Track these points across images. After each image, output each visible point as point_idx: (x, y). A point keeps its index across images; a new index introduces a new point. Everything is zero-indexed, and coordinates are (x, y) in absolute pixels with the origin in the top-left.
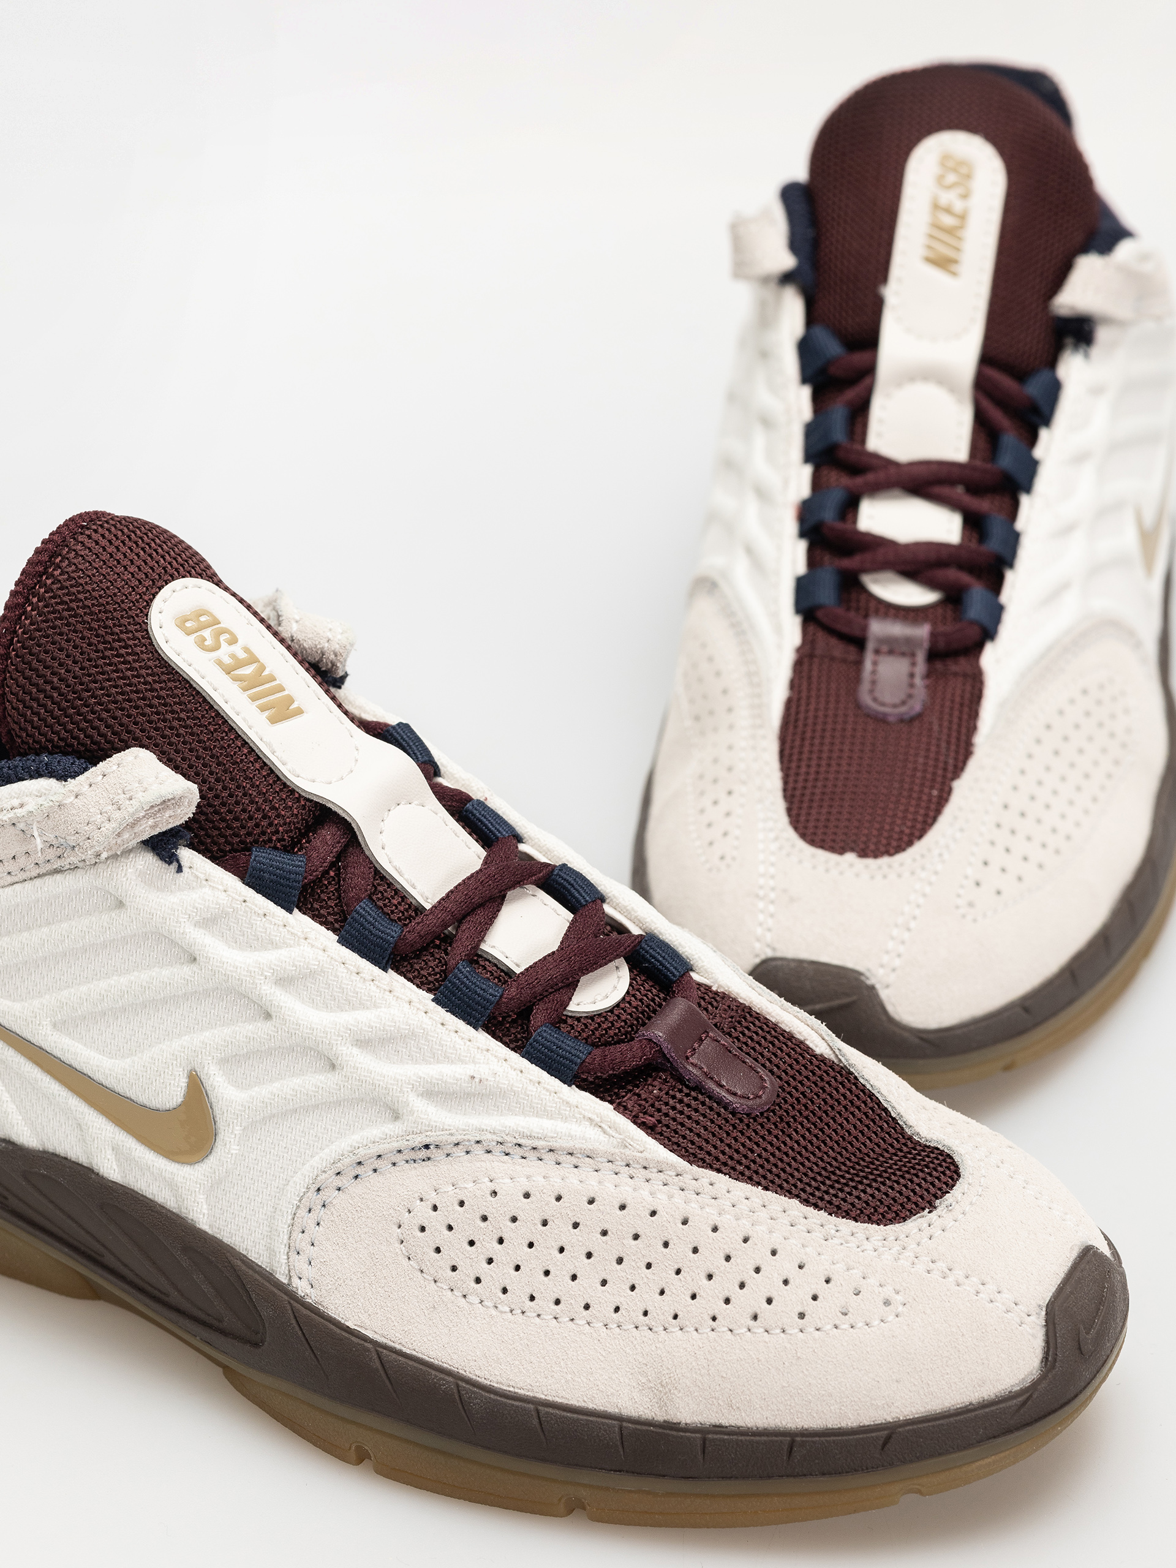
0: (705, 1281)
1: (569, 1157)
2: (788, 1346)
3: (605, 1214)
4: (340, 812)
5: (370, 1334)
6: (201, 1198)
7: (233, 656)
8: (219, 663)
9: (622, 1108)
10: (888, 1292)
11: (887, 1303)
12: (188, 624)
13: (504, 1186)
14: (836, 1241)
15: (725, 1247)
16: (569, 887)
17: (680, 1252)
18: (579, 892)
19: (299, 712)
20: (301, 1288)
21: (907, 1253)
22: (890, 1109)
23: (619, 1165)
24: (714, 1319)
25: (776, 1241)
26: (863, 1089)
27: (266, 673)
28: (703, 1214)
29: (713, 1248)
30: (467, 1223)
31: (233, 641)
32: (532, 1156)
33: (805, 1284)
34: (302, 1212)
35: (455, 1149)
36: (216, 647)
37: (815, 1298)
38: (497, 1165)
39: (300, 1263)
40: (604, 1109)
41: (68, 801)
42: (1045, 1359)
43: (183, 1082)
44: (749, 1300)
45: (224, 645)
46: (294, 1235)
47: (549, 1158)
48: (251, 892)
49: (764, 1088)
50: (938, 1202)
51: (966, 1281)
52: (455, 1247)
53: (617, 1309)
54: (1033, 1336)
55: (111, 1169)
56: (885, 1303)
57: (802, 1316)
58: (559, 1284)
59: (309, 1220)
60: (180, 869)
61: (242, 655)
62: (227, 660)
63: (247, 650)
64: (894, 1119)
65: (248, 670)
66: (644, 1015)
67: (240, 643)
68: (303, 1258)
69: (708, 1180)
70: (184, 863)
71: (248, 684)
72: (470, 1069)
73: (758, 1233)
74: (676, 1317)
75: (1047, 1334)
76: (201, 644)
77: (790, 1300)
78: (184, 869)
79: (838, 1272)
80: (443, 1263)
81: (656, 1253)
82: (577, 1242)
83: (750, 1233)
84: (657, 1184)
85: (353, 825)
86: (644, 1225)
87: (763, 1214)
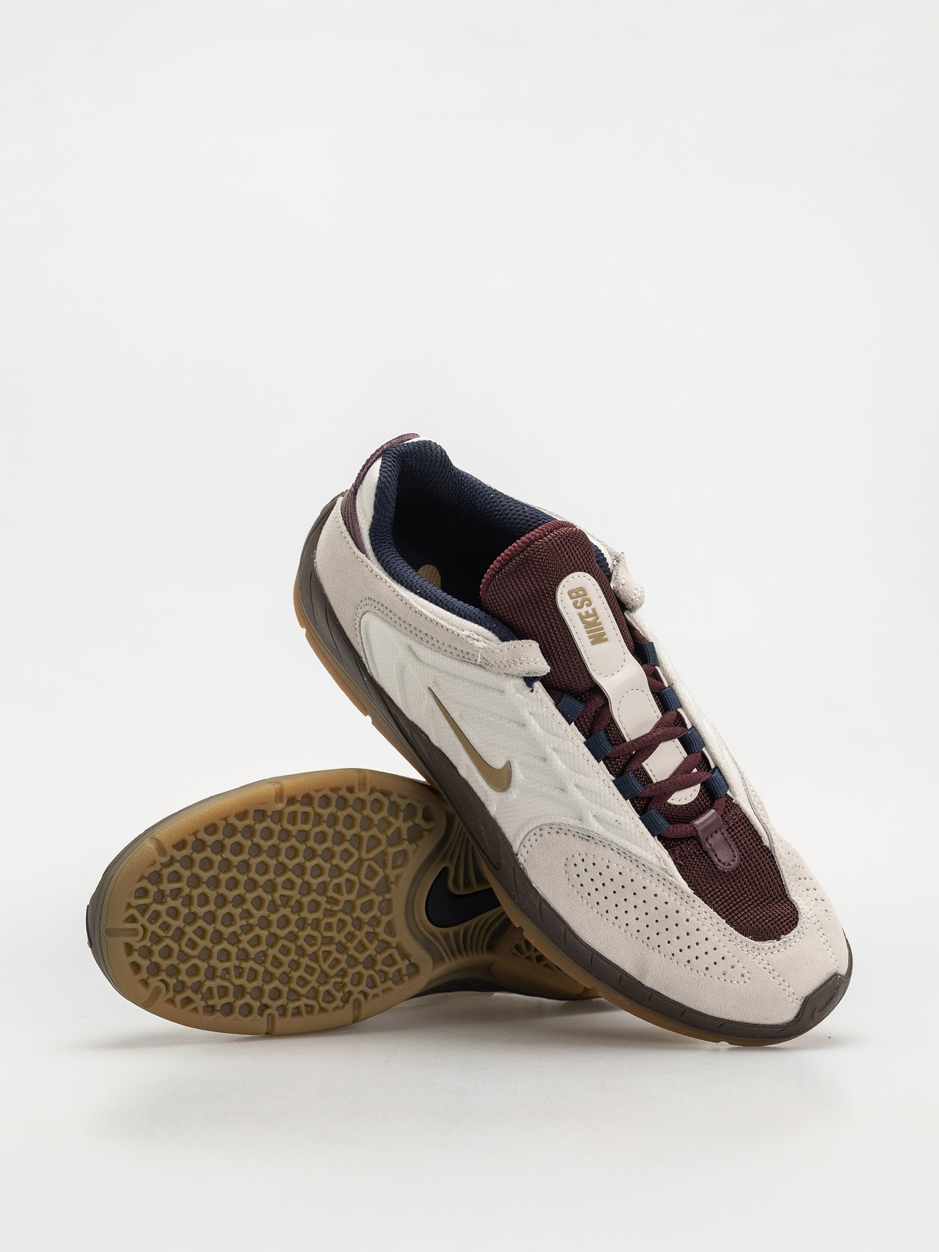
0: (675, 939)
1: (643, 866)
2: (697, 978)
3: (648, 895)
4: (606, 694)
5: (540, 892)
6: (495, 805)
7: (587, 612)
8: (580, 615)
9: (672, 853)
10: (745, 971)
11: (743, 976)
12: (573, 594)
13: (613, 866)
14: (733, 943)
15: (689, 930)
16: (690, 742)
17: (670, 923)
18: (693, 746)
19: (606, 640)
20: (521, 860)
21: (759, 957)
22: (783, 880)
23: (661, 878)
24: (673, 955)
25: (709, 935)
26: (776, 868)
27: (598, 621)
28: (686, 913)
29: (684, 927)
30: (593, 872)
31: (589, 605)
32: (629, 859)
33: (714, 956)
34: (532, 834)
35: (599, 843)
36: (581, 607)
37: (715, 963)
38: (614, 856)
39: (523, 851)
40: (665, 853)
41: (496, 651)
42: (796, 1017)
43: (504, 763)
44: (689, 954)
45: (585, 606)
46: (526, 840)
47: (635, 863)
48: (557, 711)
49: (734, 861)
50: (782, 936)
51: (777, 978)
52: (585, 878)
53: (638, 931)
54: (795, 1007)
55: (463, 772)
56: (742, 976)
57: (707, 969)
58: (620, 912)
59: (533, 838)
60: (532, 691)
61: (591, 612)
62: (584, 614)
63: (594, 610)
64: (783, 885)
65: (590, 619)
66: (698, 810)
67: (593, 606)
68: (526, 849)
69: (693, 899)
70: (535, 689)
71: (587, 625)
72: (617, 817)
73: (704, 929)
74: (659, 946)
75: (801, 1008)
76: (575, 605)
77: (705, 961)
78: (534, 692)
79: (728, 956)
80: (579, 881)
81: (662, 918)
82: (633, 900)
83: (700, 928)
84: (672, 893)
85: (609, 700)
86: (661, 906)
87: (709, 921)
